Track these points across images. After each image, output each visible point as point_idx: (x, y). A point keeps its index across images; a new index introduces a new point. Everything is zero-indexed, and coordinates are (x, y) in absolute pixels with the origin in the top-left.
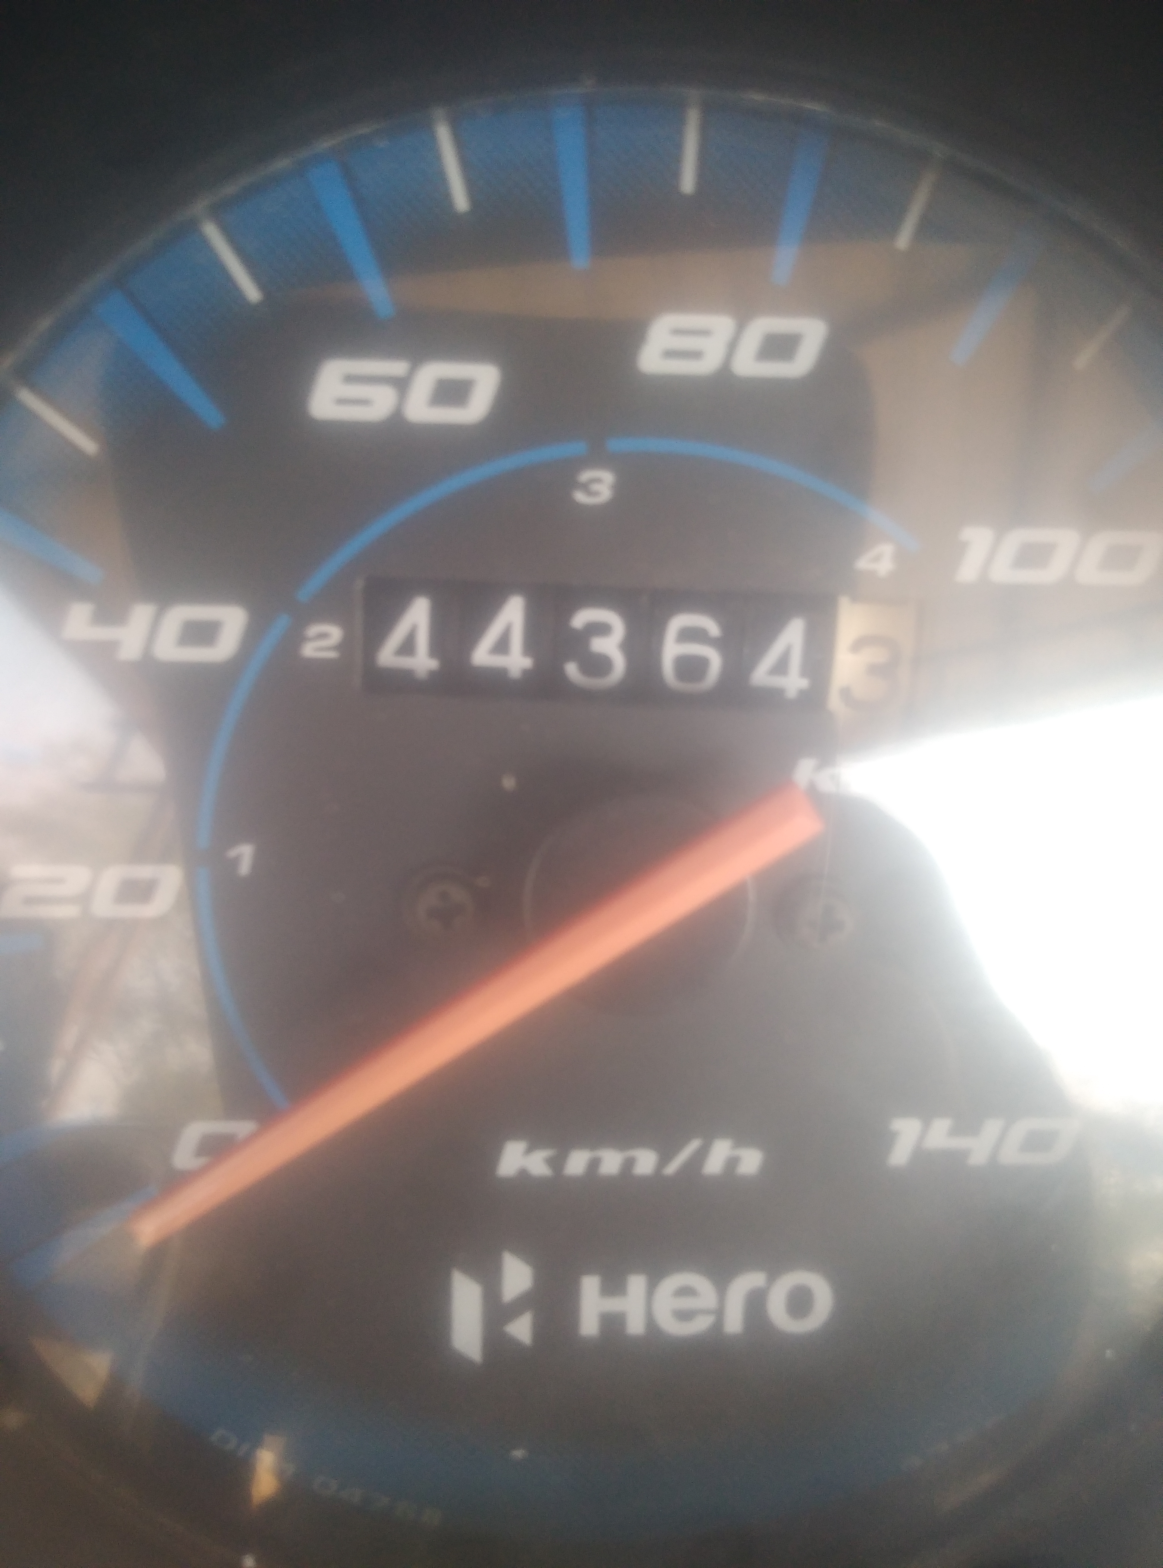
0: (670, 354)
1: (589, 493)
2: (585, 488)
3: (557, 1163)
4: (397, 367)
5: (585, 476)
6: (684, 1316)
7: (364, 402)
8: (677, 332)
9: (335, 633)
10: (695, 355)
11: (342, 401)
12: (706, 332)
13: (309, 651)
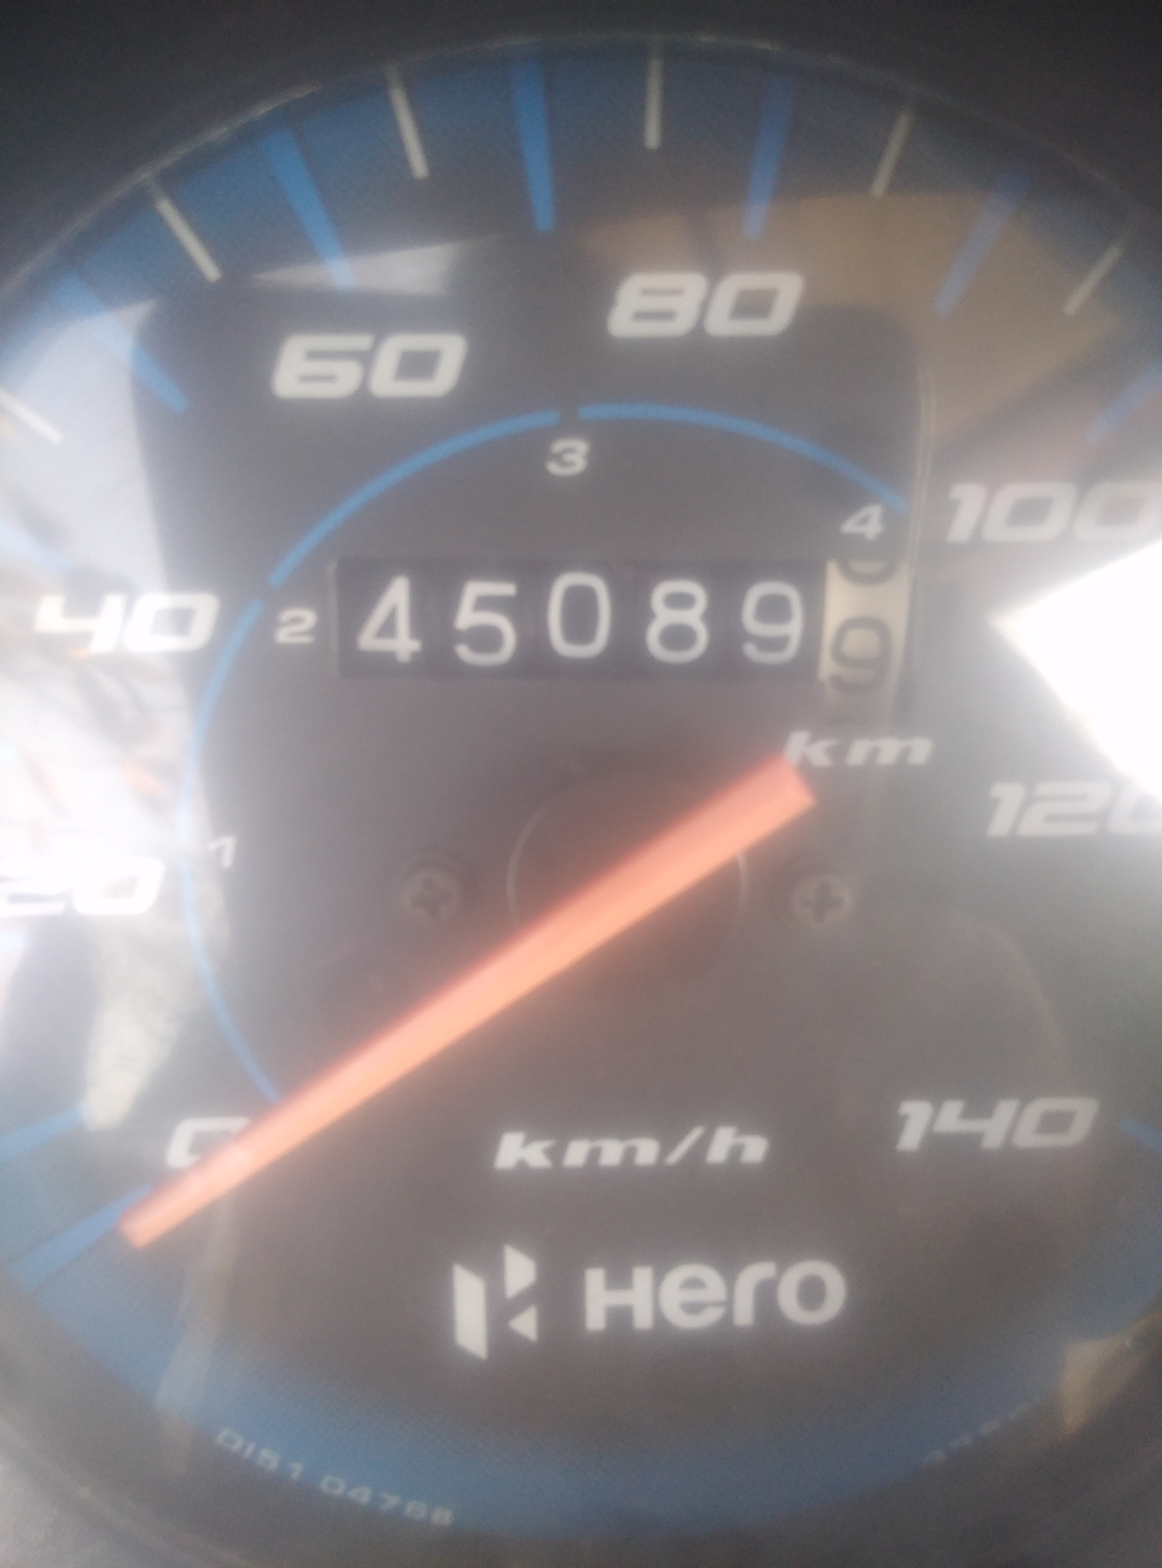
0: (641, 316)
1: (563, 463)
2: (559, 458)
3: (556, 1154)
4: (362, 341)
5: (559, 446)
6: (693, 1308)
7: (329, 378)
8: (647, 292)
9: (309, 617)
10: (667, 315)
11: (306, 379)
12: (676, 292)
13: (283, 636)
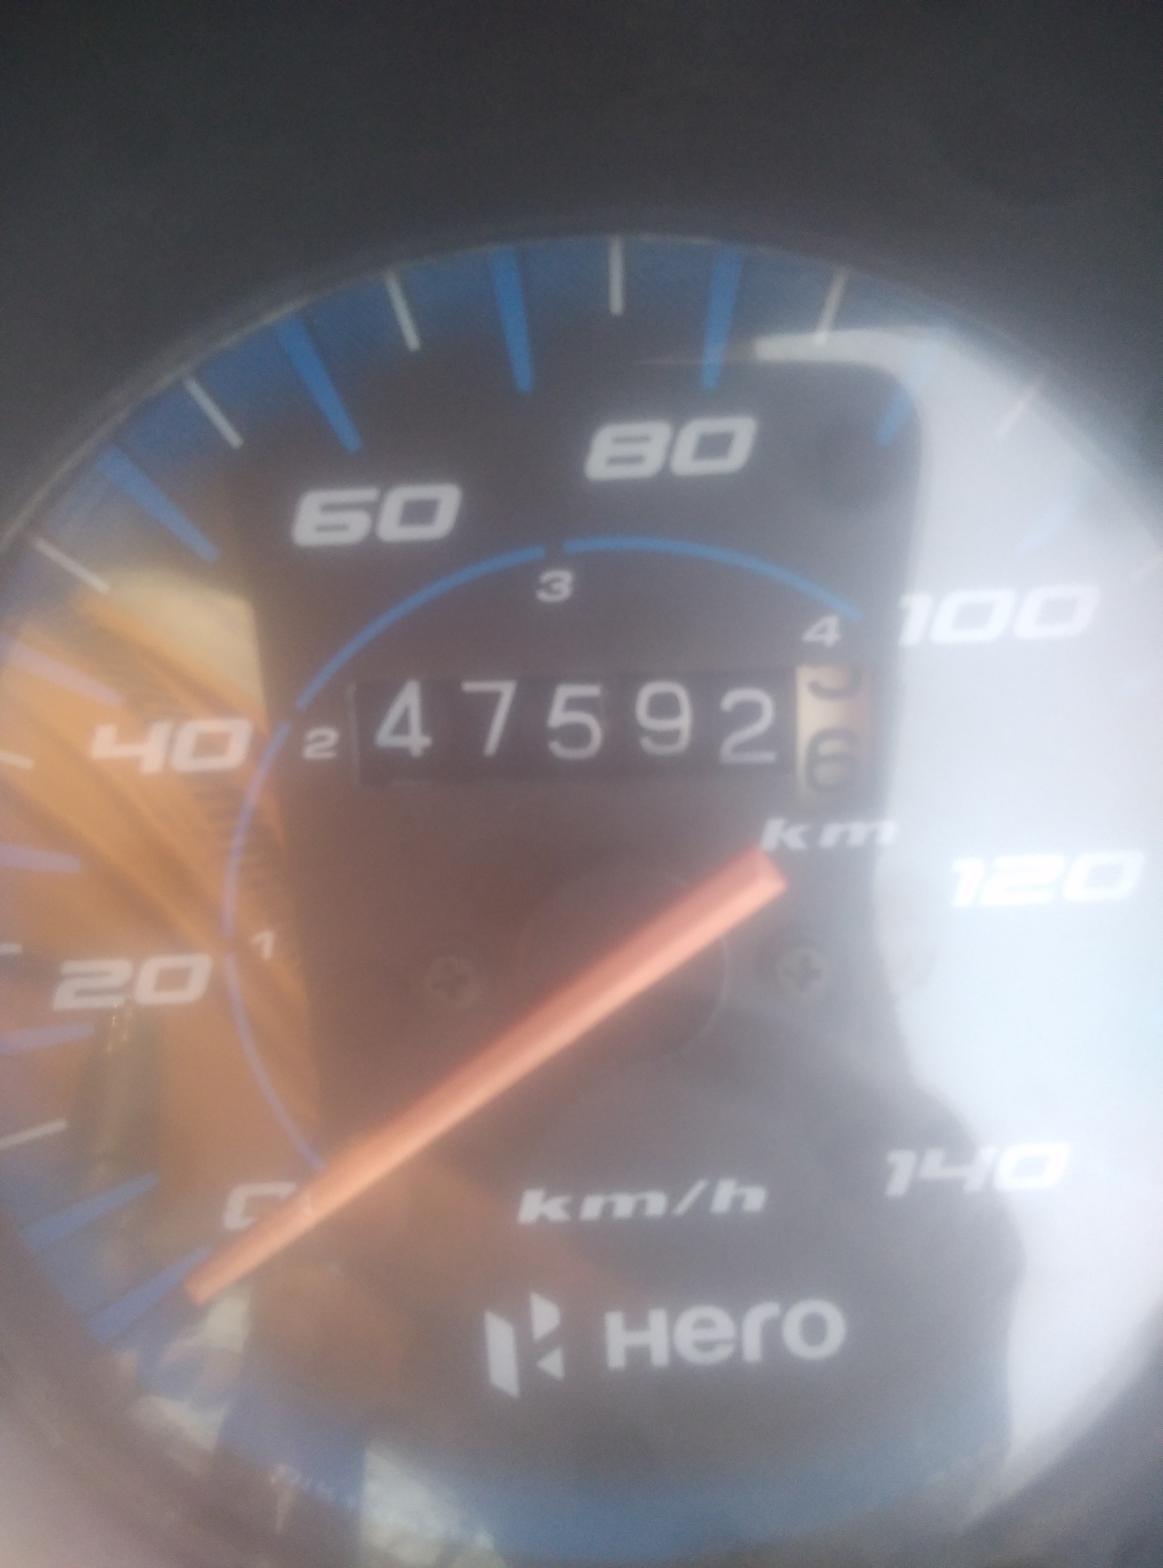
0: (614, 461)
1: (551, 592)
2: (547, 587)
3: (574, 1208)
4: (368, 494)
5: (546, 577)
6: (706, 1346)
7: (342, 528)
8: (619, 440)
9: (331, 735)
10: (637, 459)
11: (321, 529)
12: (645, 439)
13: (310, 753)
